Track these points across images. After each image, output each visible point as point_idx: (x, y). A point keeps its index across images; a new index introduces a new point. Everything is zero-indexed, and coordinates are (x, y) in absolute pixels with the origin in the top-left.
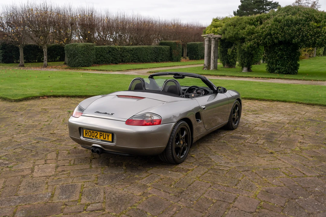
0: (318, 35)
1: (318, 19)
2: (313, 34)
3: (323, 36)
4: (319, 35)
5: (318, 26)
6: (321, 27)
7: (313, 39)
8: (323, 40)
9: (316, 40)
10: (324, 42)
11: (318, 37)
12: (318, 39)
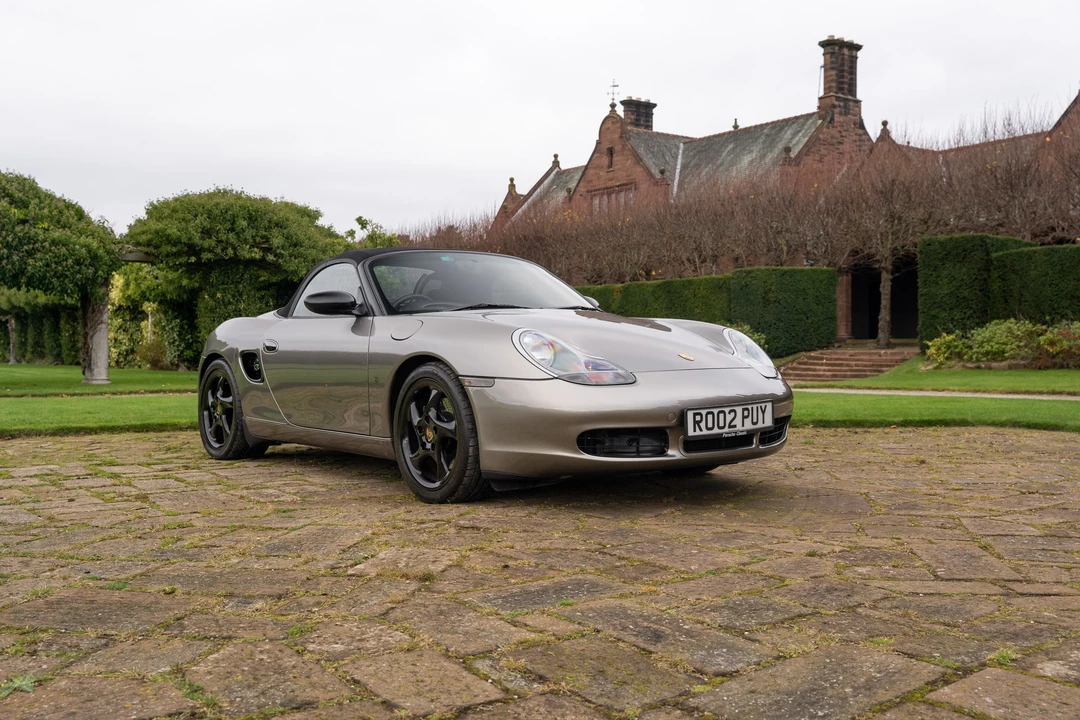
0: (31, 246)
1: (18, 195)
2: (14, 243)
3: (46, 253)
4: (33, 249)
5: (22, 217)
6: (31, 222)
7: (15, 258)
8: (47, 265)
9: (25, 263)
10: (52, 273)
11: (30, 254)
12: (31, 261)
